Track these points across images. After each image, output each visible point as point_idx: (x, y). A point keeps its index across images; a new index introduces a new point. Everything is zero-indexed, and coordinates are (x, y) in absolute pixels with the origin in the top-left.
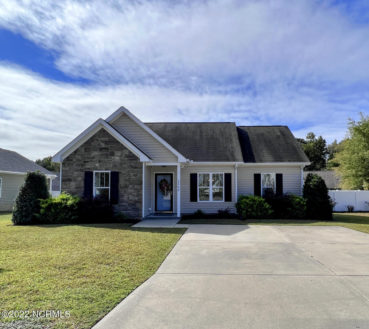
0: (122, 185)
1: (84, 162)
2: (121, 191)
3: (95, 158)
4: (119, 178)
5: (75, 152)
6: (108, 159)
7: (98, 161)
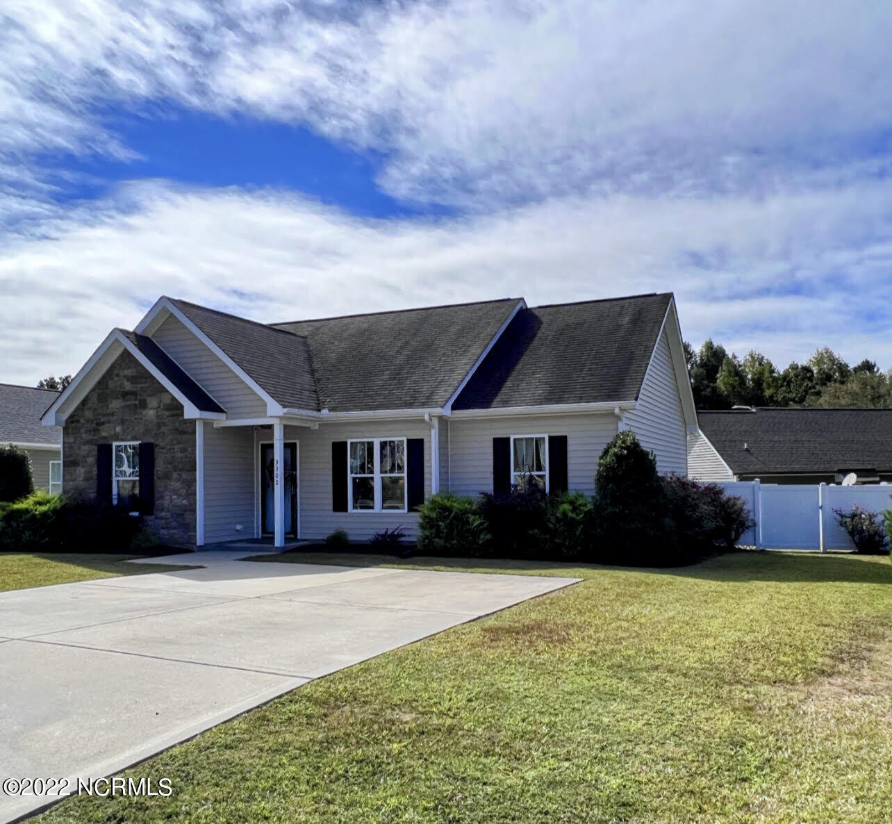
0: (160, 472)
1: (98, 424)
2: (159, 485)
3: (115, 414)
4: (155, 456)
5: (84, 402)
6: (137, 417)
7: (119, 421)
